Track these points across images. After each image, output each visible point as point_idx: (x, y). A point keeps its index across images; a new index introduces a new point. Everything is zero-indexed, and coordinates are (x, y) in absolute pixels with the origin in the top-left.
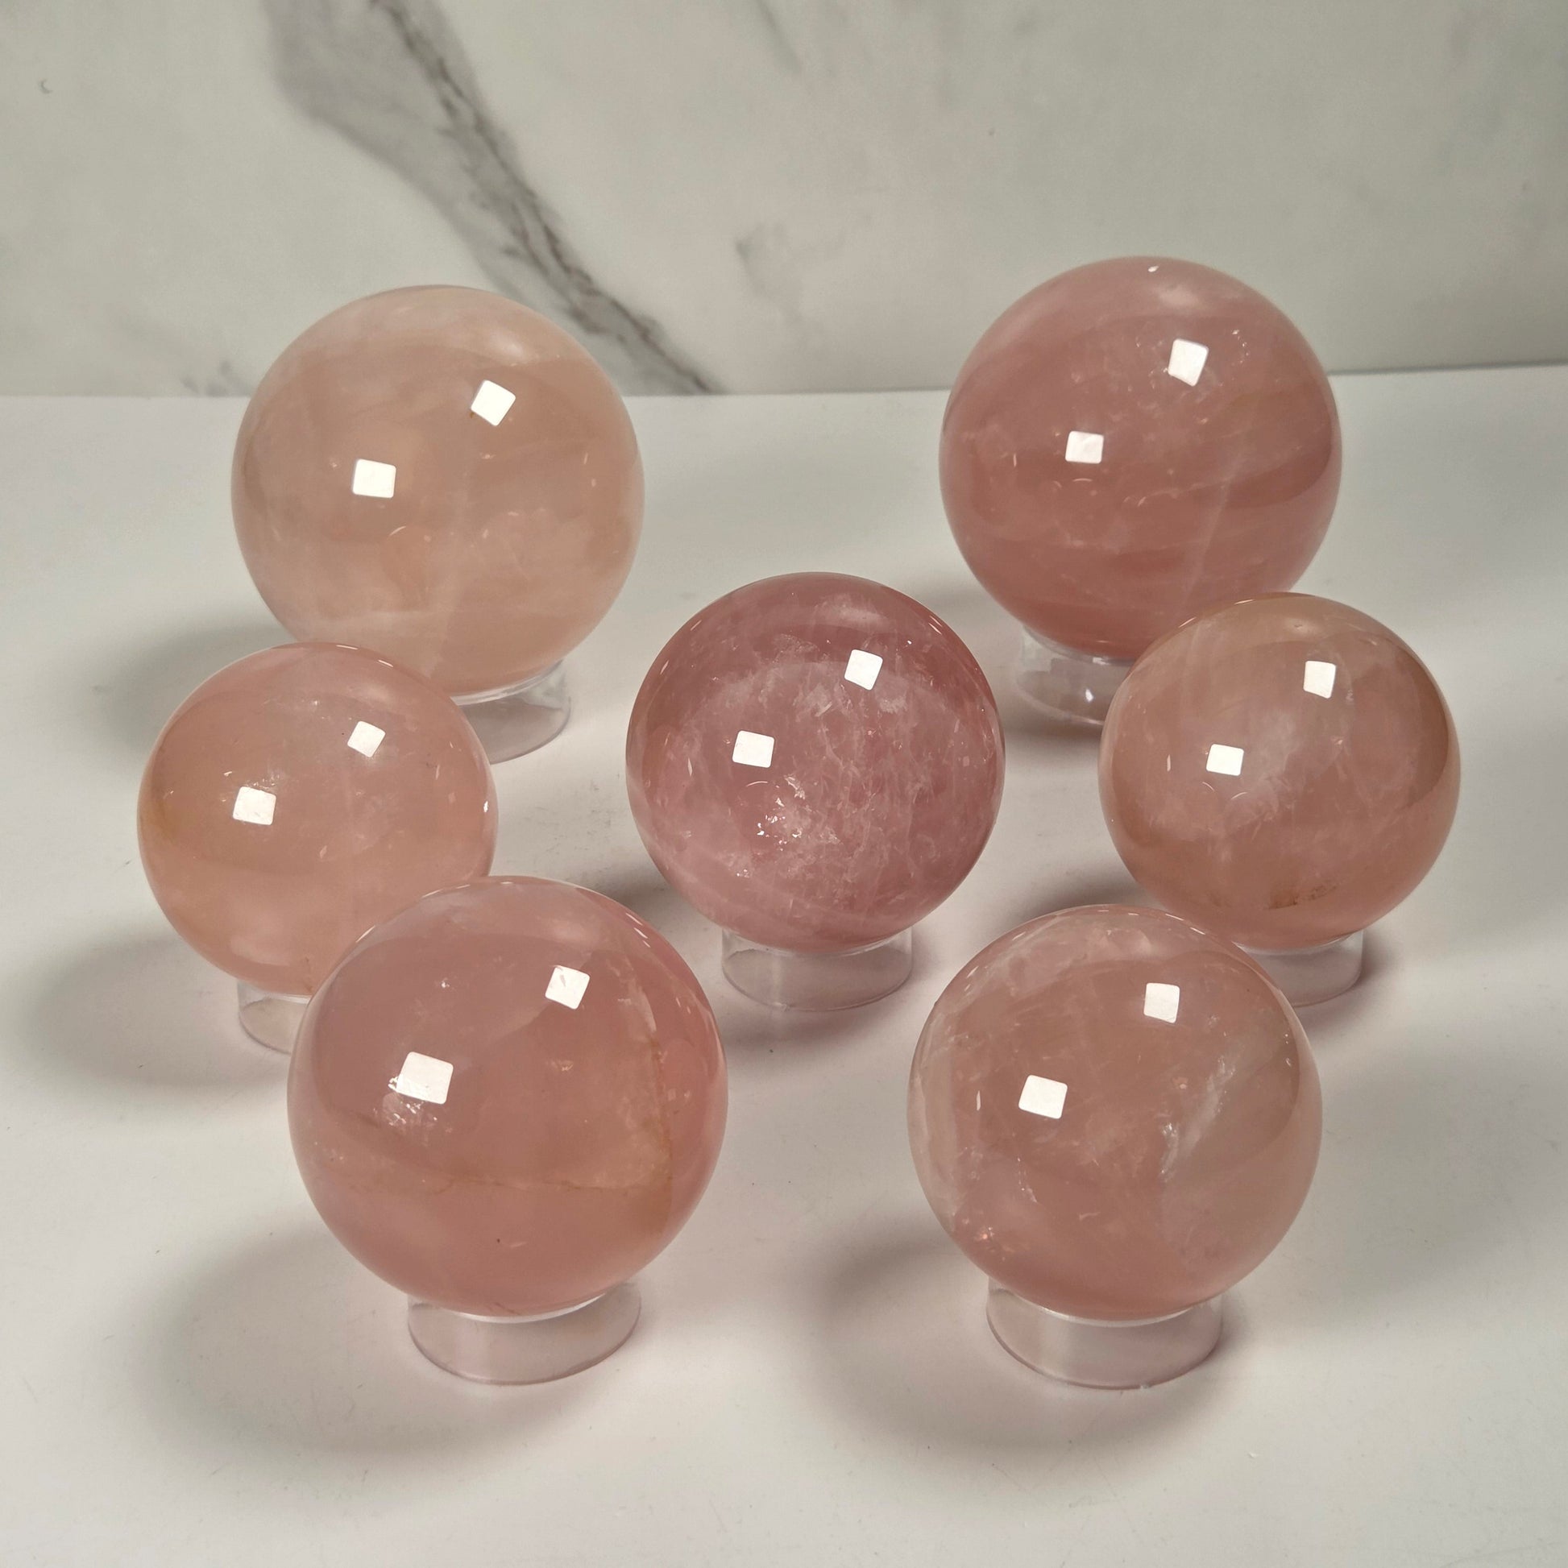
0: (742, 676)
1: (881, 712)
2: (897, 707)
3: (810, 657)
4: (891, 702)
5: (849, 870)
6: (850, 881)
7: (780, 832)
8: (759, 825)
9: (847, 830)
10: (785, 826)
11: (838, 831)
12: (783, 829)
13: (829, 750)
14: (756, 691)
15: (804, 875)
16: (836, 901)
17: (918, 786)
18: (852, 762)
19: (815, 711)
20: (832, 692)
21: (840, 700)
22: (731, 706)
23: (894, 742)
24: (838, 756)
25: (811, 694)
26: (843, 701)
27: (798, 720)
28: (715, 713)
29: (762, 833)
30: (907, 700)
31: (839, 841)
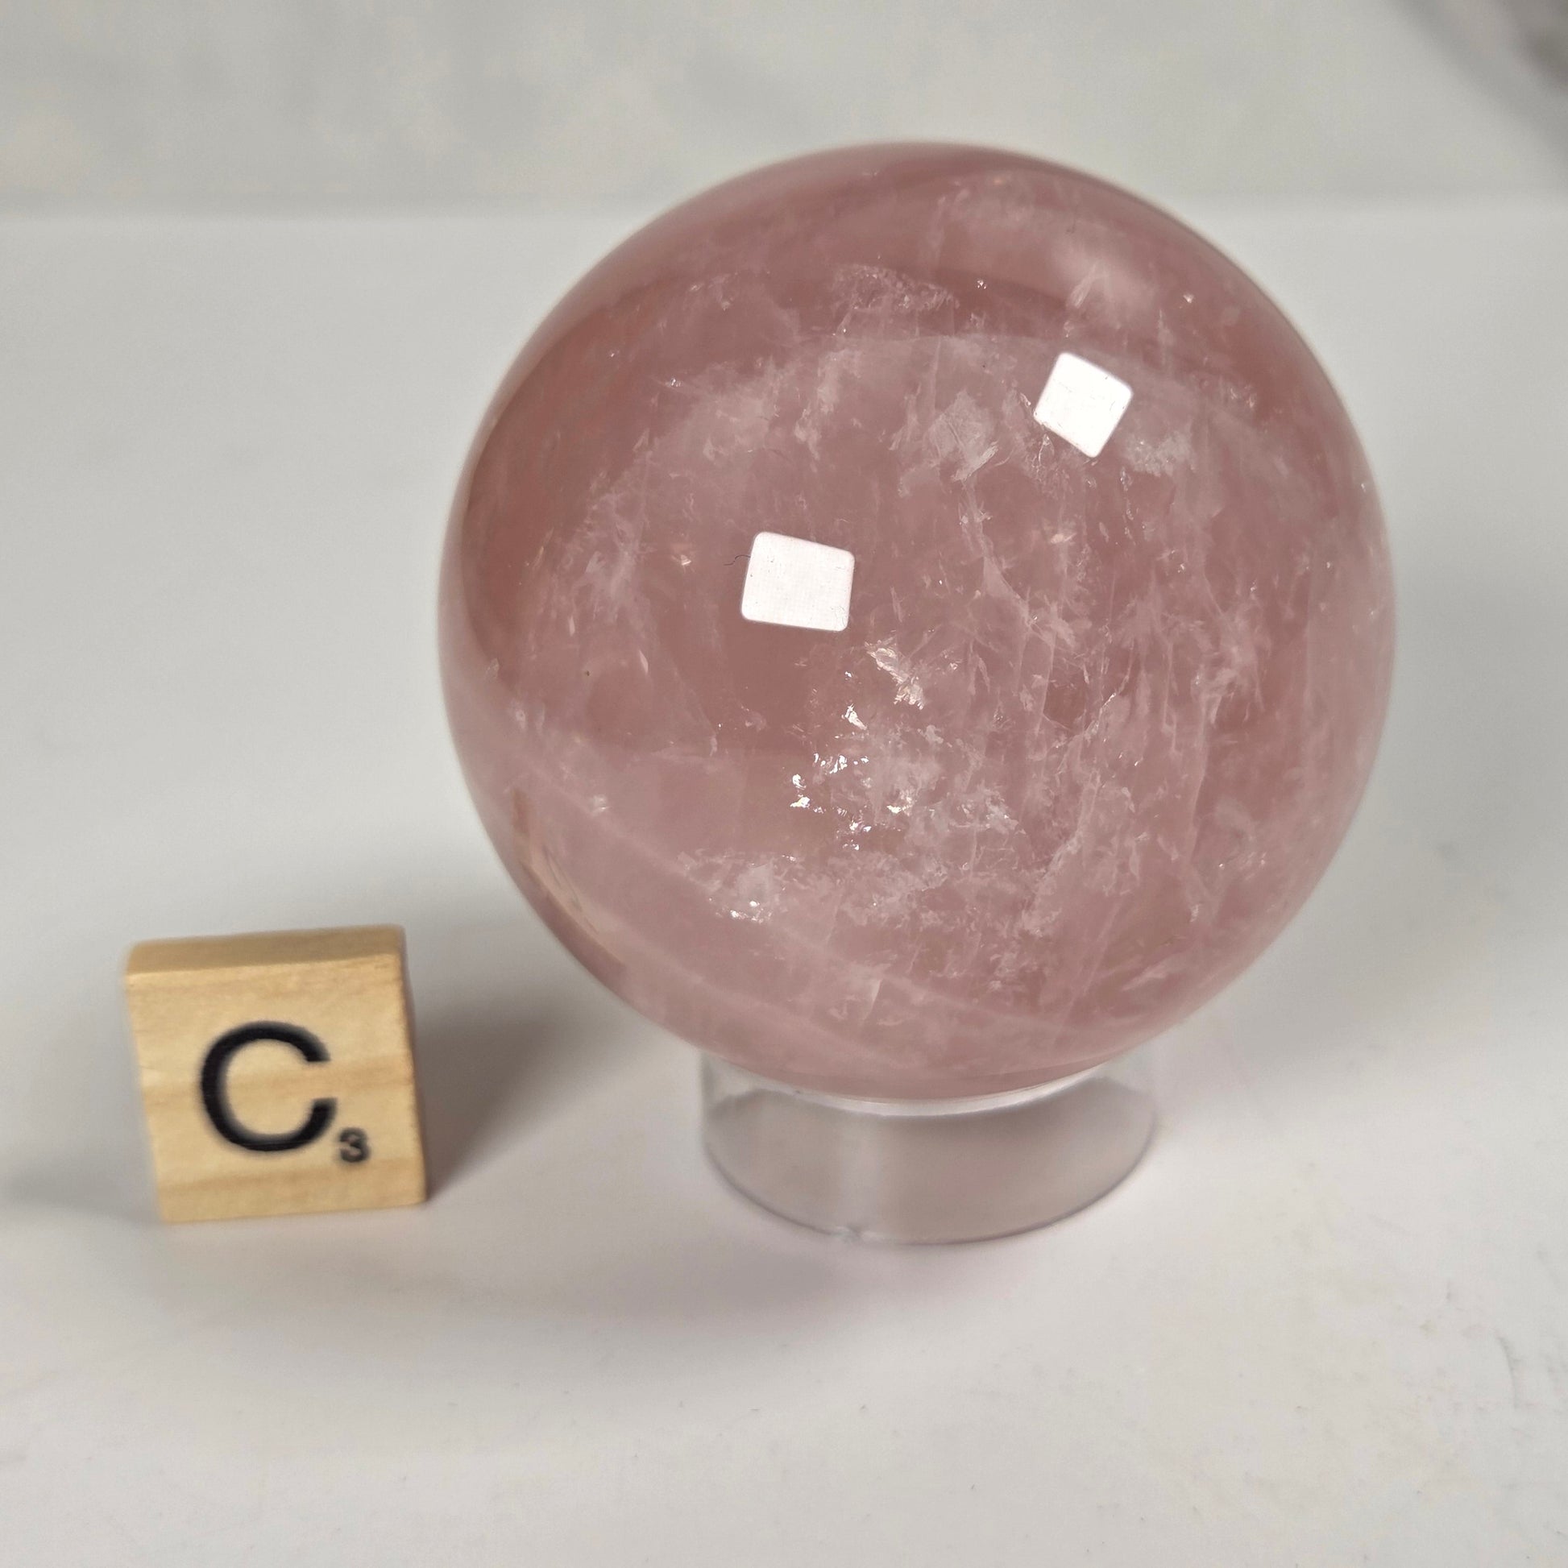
0: (748, 371)
1: (1129, 471)
2: (1171, 459)
3: (934, 322)
4: (1156, 447)
5: (1037, 902)
6: (1037, 932)
7: (852, 797)
8: (796, 779)
9: (1036, 793)
10: (867, 783)
11: (1012, 800)
12: (861, 792)
13: (993, 575)
14: (788, 416)
15: (914, 915)
16: (997, 985)
17: (1225, 676)
18: (1054, 608)
19: (949, 468)
20: (997, 415)
21: (1018, 438)
22: (717, 454)
23: (1165, 556)
24: (1016, 589)
25: (941, 418)
26: (1026, 440)
27: (904, 491)
28: (673, 475)
29: (803, 802)
30: (1195, 442)
31: (1015, 823)
